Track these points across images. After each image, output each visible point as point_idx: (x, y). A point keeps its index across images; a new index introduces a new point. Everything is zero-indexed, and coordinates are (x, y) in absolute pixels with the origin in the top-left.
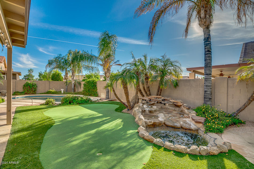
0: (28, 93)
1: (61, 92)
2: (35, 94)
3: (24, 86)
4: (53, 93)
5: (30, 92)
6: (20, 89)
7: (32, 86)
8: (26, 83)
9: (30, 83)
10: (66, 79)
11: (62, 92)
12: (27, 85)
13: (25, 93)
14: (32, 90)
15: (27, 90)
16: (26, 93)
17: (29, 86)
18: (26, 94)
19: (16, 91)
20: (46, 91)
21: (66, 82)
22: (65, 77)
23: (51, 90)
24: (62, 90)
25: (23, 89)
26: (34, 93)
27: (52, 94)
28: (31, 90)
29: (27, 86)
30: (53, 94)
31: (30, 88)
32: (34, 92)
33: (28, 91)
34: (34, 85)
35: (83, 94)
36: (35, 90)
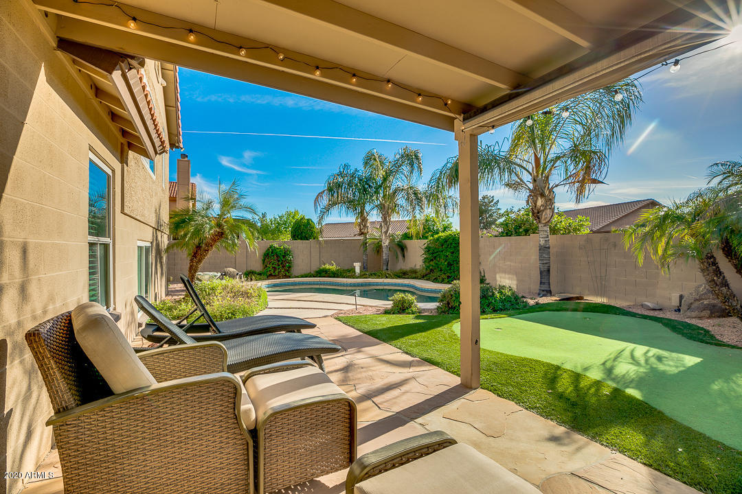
0: (274, 274)
1: (353, 270)
2: (289, 277)
3: (266, 255)
4: (335, 275)
5: (279, 272)
6: (257, 266)
8: (271, 247)
9: (277, 247)
10: (362, 233)
11: (358, 270)
12: (272, 253)
13: (269, 273)
14: (284, 266)
15: (273, 266)
16: (271, 275)
17: (278, 256)
18: (270, 276)
19: (249, 269)
20: (314, 268)
21: (365, 243)
22: (360, 230)
23: (327, 267)
24: (357, 267)
25: (262, 265)
26: (287, 274)
27: (330, 277)
28: (281, 266)
29: (273, 256)
30: (334, 277)
31: (279, 261)
32: (287, 271)
33: (275, 268)
34: (286, 253)
35: (423, 277)
36: (290, 267)
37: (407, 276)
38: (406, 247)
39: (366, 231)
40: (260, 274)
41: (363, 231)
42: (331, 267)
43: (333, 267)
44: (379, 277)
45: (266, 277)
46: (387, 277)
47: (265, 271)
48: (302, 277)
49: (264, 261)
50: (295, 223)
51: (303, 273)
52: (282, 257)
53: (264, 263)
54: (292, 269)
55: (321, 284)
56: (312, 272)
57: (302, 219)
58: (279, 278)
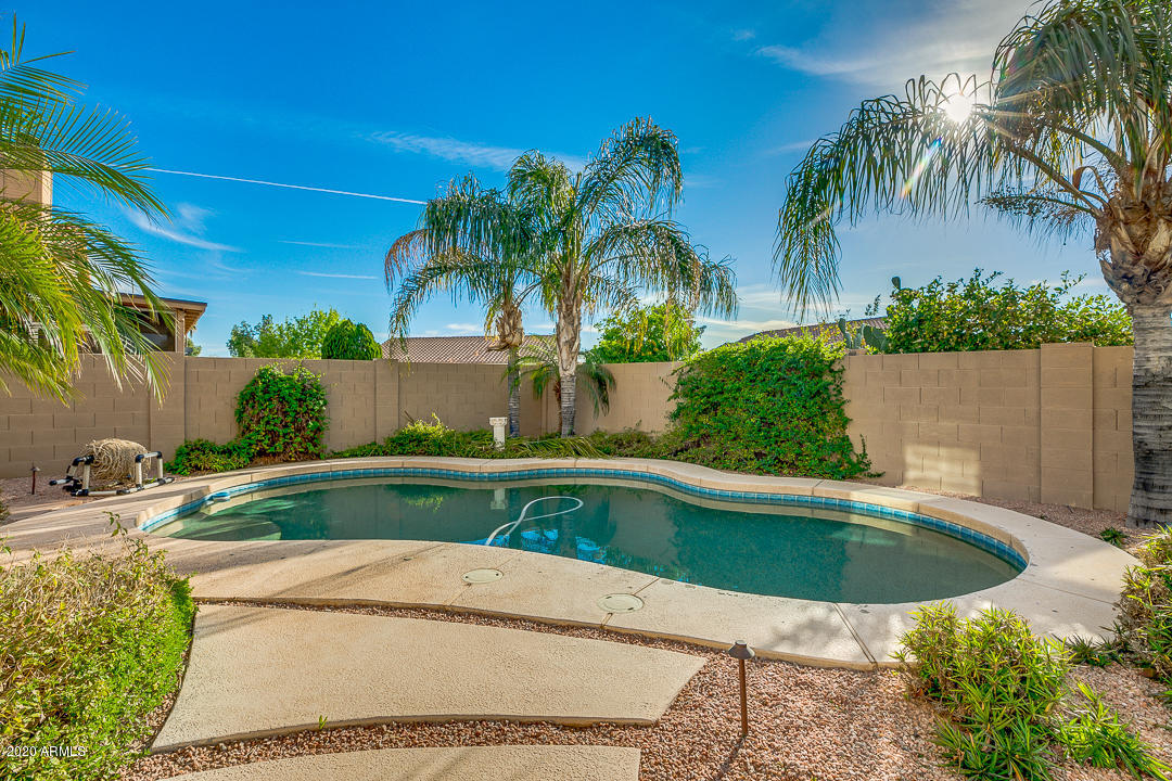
0: (272, 450)
1: (485, 435)
2: (318, 457)
3: (248, 399)
4: (441, 448)
5: (286, 445)
6: (218, 425)
7: (300, 400)
8: (260, 377)
9: (283, 376)
10: (508, 346)
11: (499, 435)
12: (265, 391)
13: (254, 449)
14: (300, 428)
15: (268, 427)
16: (262, 453)
17: (282, 400)
18: (261, 456)
19: (193, 438)
20: (386, 429)
21: (513, 369)
22: (503, 336)
23: (421, 427)
24: (498, 426)
25: (235, 425)
26: (311, 448)
27: (430, 455)
28: (291, 429)
29: (270, 400)
31: (285, 414)
32: (311, 440)
33: (274, 436)
34: (308, 393)
35: (676, 454)
36: (318, 430)
37: (628, 451)
38: (612, 380)
39: (516, 340)
40: (227, 452)
41: (509, 339)
42: (430, 429)
43: (437, 429)
44: (558, 454)
45: (244, 459)
46: (578, 454)
47: (243, 442)
48: (353, 455)
49: (240, 415)
50: (331, 333)
51: (353, 445)
52: (295, 405)
53: (240, 420)
54: (324, 436)
55: (405, 474)
56: (380, 442)
57: (345, 323)
58: (287, 461)
